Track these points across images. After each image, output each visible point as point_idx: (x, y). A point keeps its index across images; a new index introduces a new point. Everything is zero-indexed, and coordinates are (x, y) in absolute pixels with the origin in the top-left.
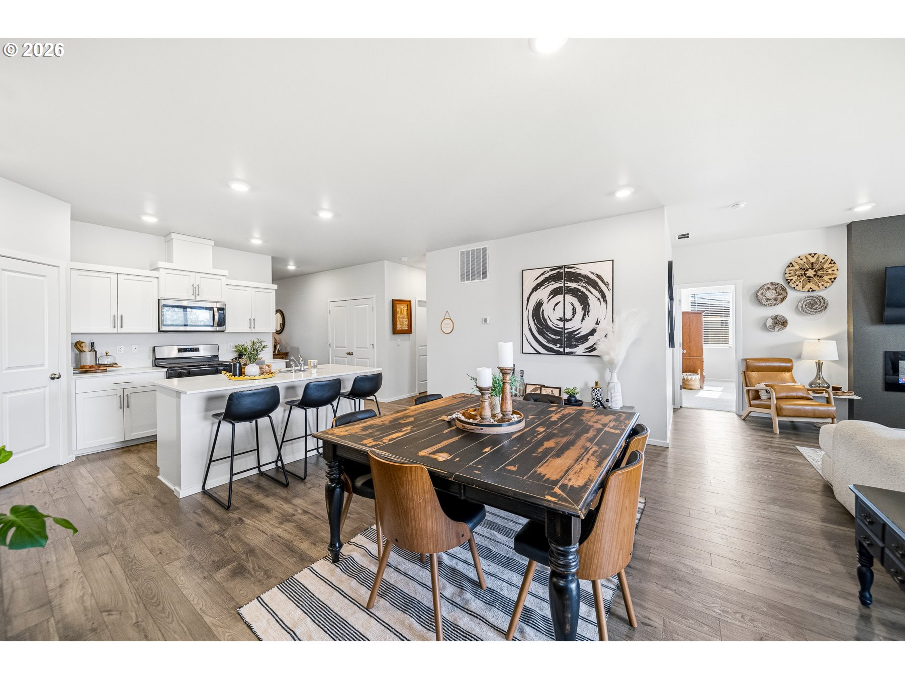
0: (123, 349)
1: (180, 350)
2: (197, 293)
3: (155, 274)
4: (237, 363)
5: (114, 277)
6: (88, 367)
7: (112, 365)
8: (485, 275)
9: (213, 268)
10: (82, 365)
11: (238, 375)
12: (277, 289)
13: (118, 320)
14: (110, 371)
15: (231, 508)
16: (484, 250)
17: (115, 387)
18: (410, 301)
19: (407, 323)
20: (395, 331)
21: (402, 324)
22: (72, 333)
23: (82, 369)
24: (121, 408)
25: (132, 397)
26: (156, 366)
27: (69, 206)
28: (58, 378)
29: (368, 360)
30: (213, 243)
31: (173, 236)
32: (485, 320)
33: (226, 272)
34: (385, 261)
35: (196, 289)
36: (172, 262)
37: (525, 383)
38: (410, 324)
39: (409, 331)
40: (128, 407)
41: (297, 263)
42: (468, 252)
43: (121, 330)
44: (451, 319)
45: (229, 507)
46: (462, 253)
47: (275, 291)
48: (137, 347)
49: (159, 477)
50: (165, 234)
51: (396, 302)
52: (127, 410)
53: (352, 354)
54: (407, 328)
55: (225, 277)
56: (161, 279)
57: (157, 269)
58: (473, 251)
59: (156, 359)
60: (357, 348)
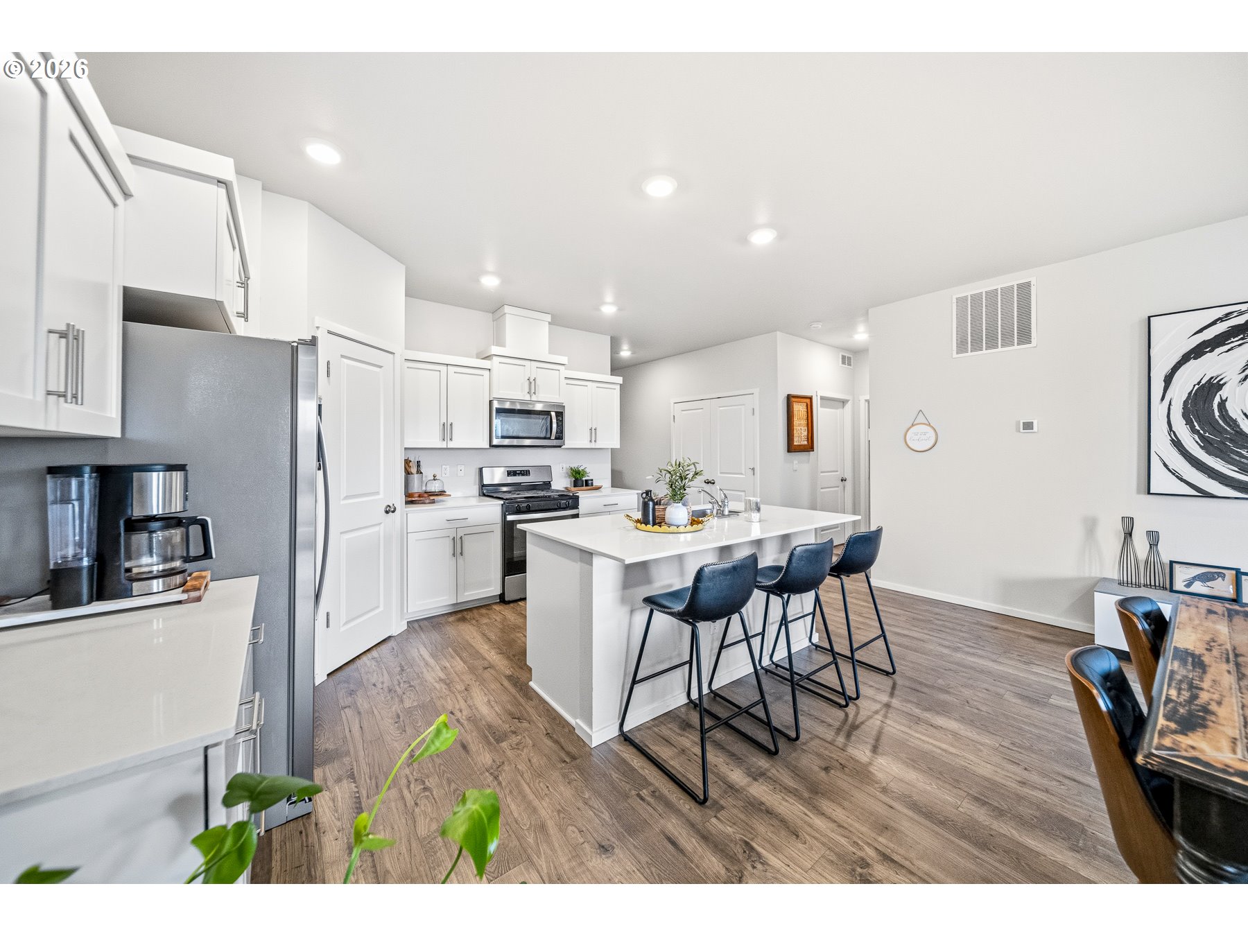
0: (448, 469)
1: (510, 473)
2: (533, 391)
3: (486, 364)
4: (649, 500)
5: (443, 368)
6: (417, 495)
7: (442, 493)
8: (1025, 336)
9: (550, 353)
10: (410, 492)
11: (651, 522)
12: (622, 383)
13: (447, 430)
14: (438, 502)
15: (707, 804)
16: (1025, 289)
17: (448, 525)
18: (811, 398)
19: (806, 433)
20: (791, 448)
21: (800, 438)
22: (405, 449)
23: (411, 499)
24: (454, 555)
25: (465, 538)
26: (484, 495)
27: (403, 268)
28: (393, 512)
29: (743, 494)
30: (549, 318)
31: (507, 309)
32: (1028, 426)
33: (564, 360)
34: (778, 332)
35: (532, 383)
36: (504, 346)
37: (1166, 559)
38: (810, 435)
39: (810, 447)
40: (461, 554)
41: (634, 346)
42: (976, 299)
43: (451, 445)
44: (929, 425)
45: (706, 800)
46: (961, 301)
47: (618, 387)
48: (462, 467)
49: (532, 684)
50: (495, 309)
51: (793, 399)
52: (460, 560)
53: (714, 483)
54: (806, 443)
55: (563, 367)
56: (494, 372)
57: (488, 358)
58: (992, 295)
59: (483, 486)
60: (721, 473)
